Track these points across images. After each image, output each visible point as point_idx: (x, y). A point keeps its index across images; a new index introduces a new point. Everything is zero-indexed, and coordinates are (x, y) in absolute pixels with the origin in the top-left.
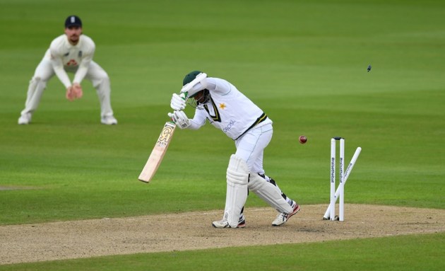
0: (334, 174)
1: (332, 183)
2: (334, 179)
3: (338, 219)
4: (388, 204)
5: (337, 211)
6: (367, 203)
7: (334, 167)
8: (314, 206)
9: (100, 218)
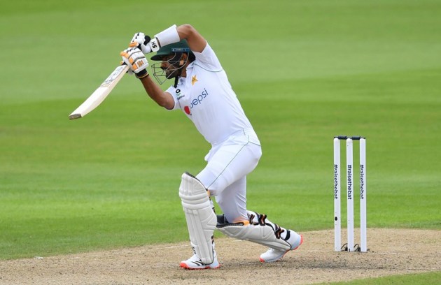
0: (352, 187)
1: (348, 200)
2: (352, 194)
3: (359, 249)
4: (418, 227)
5: (357, 238)
6: (389, 227)
7: (352, 178)
8: (317, 232)
9: (31, 257)
